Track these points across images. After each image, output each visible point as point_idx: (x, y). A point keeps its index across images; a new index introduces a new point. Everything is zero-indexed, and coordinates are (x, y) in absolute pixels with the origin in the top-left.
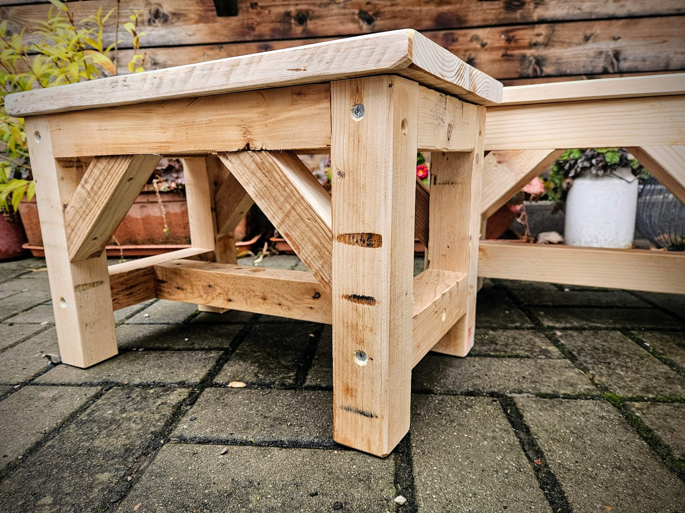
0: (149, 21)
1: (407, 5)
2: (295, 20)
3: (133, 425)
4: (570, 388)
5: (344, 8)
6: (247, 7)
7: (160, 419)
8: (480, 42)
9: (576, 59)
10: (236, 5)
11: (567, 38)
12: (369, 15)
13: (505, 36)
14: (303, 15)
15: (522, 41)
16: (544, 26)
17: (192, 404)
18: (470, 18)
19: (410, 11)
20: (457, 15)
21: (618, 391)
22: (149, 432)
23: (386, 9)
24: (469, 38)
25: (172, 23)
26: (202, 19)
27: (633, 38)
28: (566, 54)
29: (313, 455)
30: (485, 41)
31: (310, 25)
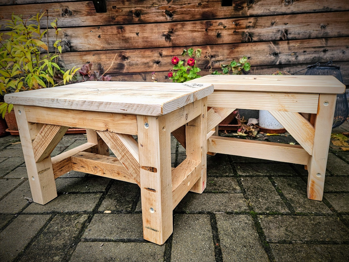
0: (62, 14)
1: (188, 8)
2: (135, 15)
3: (66, 234)
4: (239, 209)
5: (158, 9)
6: (111, 8)
7: (77, 230)
8: (223, 26)
9: (267, 34)
10: (106, 7)
11: (263, 24)
12: (170, 13)
13: (235, 23)
14: (138, 12)
15: (243, 25)
16: (252, 18)
17: (89, 222)
18: (218, 14)
19: (189, 11)
20: (212, 13)
21: (256, 210)
22: (73, 237)
23: (178, 10)
24: (218, 24)
25: (74, 16)
26: (89, 14)
27: (294, 24)
28: (263, 31)
29: (135, 245)
30: (225, 25)
31: (142, 17)
